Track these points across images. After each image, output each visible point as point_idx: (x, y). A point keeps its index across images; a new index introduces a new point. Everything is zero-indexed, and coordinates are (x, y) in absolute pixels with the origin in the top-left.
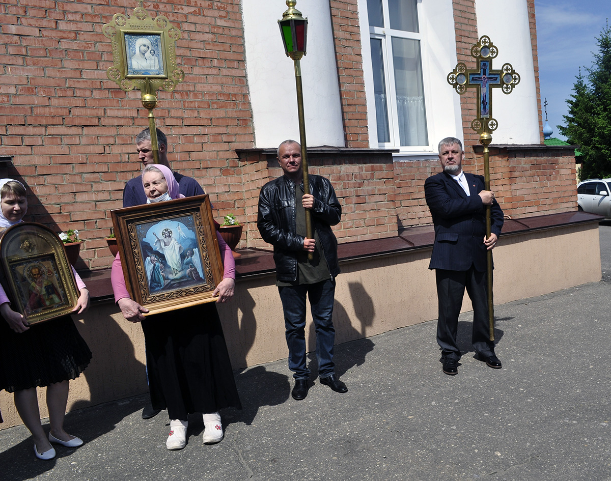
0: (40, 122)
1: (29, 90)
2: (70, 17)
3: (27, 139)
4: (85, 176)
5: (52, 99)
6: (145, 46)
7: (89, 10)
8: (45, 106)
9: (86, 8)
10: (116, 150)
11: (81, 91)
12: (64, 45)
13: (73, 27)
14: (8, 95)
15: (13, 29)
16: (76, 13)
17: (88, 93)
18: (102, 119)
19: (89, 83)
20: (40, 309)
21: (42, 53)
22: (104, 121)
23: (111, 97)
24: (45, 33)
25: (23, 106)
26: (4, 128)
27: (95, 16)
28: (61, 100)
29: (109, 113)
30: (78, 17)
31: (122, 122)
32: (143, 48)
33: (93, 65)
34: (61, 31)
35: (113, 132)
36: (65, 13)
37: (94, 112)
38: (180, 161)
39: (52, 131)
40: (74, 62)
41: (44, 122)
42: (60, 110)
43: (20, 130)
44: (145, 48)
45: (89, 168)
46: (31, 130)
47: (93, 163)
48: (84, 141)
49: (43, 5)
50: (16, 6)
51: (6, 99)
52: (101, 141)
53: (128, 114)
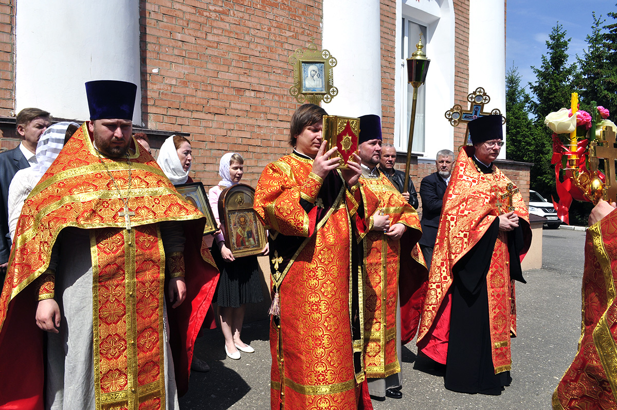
0: (189, 107)
1: (184, 83)
2: (215, 31)
3: (180, 120)
4: (213, 151)
5: (198, 91)
6: (314, 71)
7: (228, 27)
8: (193, 96)
9: (226, 26)
10: (235, 134)
11: (217, 87)
12: (209, 52)
13: (216, 39)
14: (171, 85)
15: (179, 37)
16: (219, 28)
17: (220, 89)
18: (228, 110)
19: (222, 82)
20: (242, 247)
21: (195, 56)
22: (229, 112)
23: (234, 94)
24: (199, 42)
25: (179, 95)
26: (166, 109)
27: (231, 32)
28: (204, 93)
29: (233, 106)
30: (220, 32)
31: (240, 113)
32: (313, 73)
33: (226, 69)
34: (208, 41)
35: (234, 120)
36: (212, 27)
37: (223, 104)
38: (274, 147)
39: (196, 115)
40: (215, 65)
41: (191, 108)
42: (202, 100)
43: (175, 113)
44: (314, 72)
45: (216, 146)
46: (182, 113)
47: (219, 143)
48: (214, 125)
49: (200, 21)
50: (182, 19)
51: (169, 88)
52: (225, 126)
53: (244, 108)
